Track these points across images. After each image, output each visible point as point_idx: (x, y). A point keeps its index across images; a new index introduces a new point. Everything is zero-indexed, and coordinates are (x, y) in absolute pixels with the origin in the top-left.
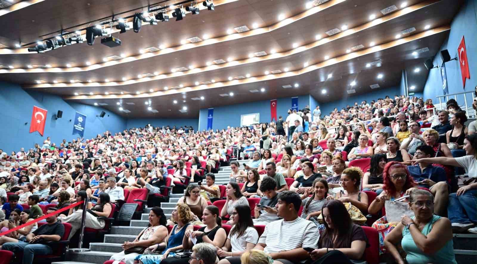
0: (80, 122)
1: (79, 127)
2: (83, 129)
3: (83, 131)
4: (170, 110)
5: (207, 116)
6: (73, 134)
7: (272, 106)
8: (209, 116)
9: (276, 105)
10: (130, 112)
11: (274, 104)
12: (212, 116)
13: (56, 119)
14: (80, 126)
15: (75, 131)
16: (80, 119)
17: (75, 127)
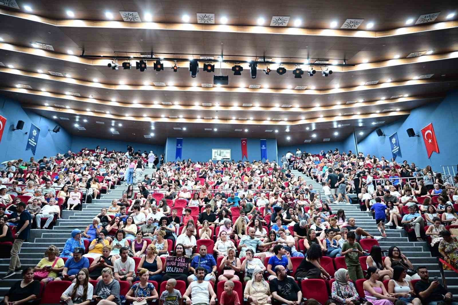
0: (34, 136)
1: (32, 142)
2: (35, 144)
3: (36, 146)
4: (135, 134)
5: (176, 145)
6: (27, 150)
7: (242, 144)
8: (177, 146)
9: (246, 144)
10: (85, 129)
11: (244, 143)
12: (181, 145)
13: (14, 130)
14: (34, 140)
15: (29, 146)
16: (35, 133)
17: (29, 141)
